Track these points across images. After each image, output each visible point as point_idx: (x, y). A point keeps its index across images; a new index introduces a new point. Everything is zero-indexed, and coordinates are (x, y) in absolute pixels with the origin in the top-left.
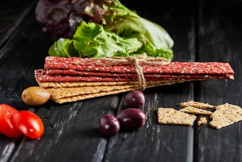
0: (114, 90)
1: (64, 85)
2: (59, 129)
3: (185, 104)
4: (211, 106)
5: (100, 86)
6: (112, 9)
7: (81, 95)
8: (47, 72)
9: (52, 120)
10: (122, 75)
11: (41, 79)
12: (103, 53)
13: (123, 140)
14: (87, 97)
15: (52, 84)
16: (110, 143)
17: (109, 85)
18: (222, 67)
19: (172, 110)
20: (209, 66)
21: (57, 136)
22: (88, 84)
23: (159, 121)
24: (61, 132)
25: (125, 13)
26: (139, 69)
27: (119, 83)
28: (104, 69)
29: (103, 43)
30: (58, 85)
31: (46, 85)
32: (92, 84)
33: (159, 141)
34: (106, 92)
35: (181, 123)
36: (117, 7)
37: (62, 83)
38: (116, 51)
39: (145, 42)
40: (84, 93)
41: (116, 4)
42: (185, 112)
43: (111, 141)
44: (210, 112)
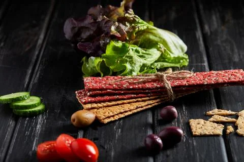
0: (148, 105)
1: (105, 105)
2: (110, 150)
3: (211, 112)
4: (233, 113)
5: (136, 102)
6: (133, 25)
7: (121, 113)
8: (88, 94)
9: (102, 141)
10: (153, 90)
11: (84, 101)
12: (131, 68)
13: (167, 156)
14: (127, 114)
15: (95, 105)
16: (156, 160)
17: (143, 101)
18: (238, 75)
19: (202, 121)
20: (227, 74)
21: (111, 157)
22: (125, 101)
23: (194, 133)
24: (113, 154)
25: (145, 27)
26: (168, 84)
27: (151, 98)
28: (137, 86)
29: (130, 60)
30: (100, 105)
31: (89, 106)
32: (128, 101)
33: (198, 154)
34: (142, 107)
35: (212, 134)
36: (138, 23)
37: (102, 103)
38: (142, 64)
39: (163, 51)
40: (123, 111)
41: (137, 20)
42: (214, 122)
43: (157, 158)
44: (234, 120)
